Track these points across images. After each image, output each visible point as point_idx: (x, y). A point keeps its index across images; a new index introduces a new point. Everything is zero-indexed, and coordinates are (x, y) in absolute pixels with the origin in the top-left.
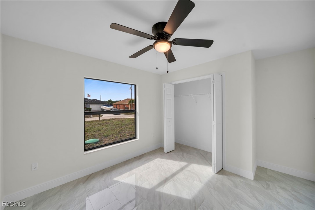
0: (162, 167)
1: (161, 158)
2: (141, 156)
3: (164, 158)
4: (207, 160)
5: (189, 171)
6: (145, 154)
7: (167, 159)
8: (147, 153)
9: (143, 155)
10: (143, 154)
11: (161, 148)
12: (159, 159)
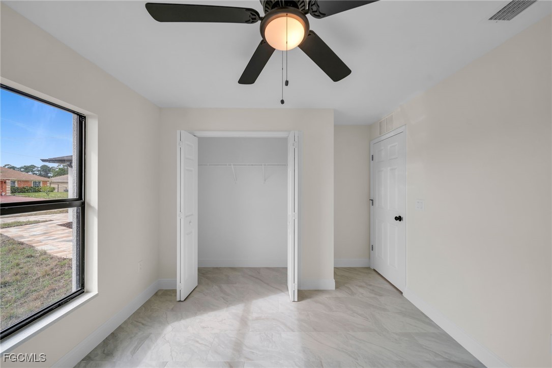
0: (197, 342)
1: (178, 318)
2: (105, 342)
3: (187, 317)
4: (268, 284)
5: (257, 319)
6: (120, 328)
7: (195, 314)
8: (125, 322)
9: (114, 336)
10: (113, 334)
11: (160, 293)
12: (176, 324)
